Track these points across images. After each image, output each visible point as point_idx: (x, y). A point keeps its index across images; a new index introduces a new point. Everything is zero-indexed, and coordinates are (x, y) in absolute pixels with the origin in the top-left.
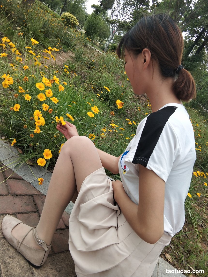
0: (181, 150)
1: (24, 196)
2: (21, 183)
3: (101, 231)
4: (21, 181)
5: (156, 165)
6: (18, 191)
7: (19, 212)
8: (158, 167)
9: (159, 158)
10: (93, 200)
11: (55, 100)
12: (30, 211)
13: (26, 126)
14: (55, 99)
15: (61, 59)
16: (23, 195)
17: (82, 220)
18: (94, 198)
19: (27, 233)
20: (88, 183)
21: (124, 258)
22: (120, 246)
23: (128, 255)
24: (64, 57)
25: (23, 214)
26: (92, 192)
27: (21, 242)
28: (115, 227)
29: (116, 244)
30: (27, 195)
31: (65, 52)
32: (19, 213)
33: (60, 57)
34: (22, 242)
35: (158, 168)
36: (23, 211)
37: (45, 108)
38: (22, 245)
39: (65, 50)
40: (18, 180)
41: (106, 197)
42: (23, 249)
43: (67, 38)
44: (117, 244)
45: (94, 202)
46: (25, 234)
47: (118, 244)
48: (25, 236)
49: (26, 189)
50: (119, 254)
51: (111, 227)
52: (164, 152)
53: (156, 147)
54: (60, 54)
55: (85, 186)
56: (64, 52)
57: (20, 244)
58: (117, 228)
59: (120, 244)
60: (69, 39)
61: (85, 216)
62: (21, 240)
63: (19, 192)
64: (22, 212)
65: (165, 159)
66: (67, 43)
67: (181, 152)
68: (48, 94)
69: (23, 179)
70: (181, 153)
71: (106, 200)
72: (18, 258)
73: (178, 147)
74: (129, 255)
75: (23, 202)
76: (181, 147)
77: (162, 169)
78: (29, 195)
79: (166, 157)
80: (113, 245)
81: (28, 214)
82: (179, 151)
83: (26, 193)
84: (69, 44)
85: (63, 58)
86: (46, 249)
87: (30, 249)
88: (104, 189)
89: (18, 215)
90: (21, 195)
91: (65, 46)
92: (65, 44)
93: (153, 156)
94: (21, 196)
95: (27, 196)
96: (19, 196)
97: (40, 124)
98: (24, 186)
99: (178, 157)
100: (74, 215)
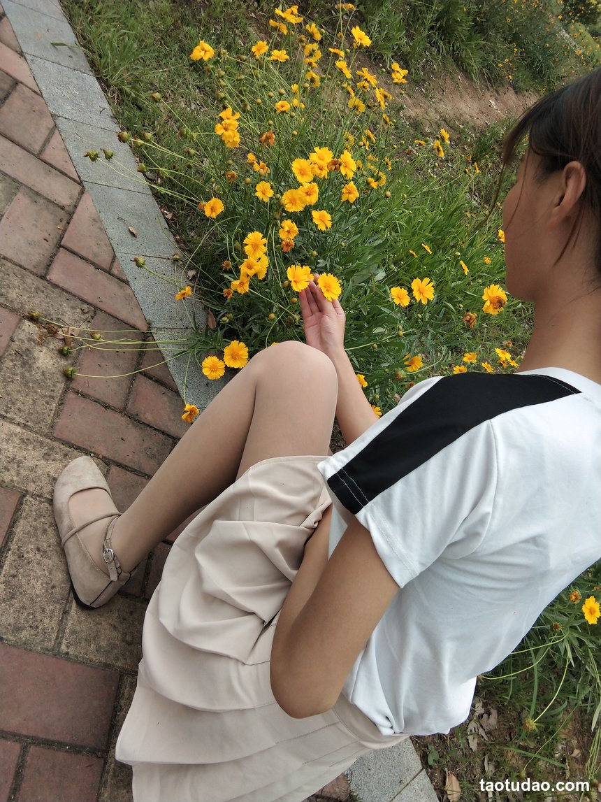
0: (493, 524)
1: (154, 432)
2: (165, 399)
3: (226, 610)
4: (170, 394)
5: (387, 525)
6: (147, 414)
7: (121, 461)
8: (390, 532)
9: (406, 510)
10: (245, 525)
11: (322, 220)
12: (146, 472)
13: (228, 265)
14: (324, 216)
15: (493, 110)
16: (155, 429)
17: (201, 558)
18: (253, 520)
19: (98, 518)
20: (257, 476)
21: (237, 707)
22: (245, 671)
23: (250, 706)
24: (505, 104)
25: (127, 472)
26: (257, 503)
27: (74, 530)
28: (264, 622)
29: (237, 660)
30: (163, 433)
31: (517, 91)
32: (119, 465)
33: (493, 103)
34: (78, 531)
35: (388, 535)
36: (130, 465)
37: (286, 233)
38: (73, 538)
39: (521, 84)
40: (163, 389)
41: (280, 536)
42: (71, 547)
43: (544, 51)
44: (240, 665)
45: (244, 530)
46: (92, 518)
47: (244, 664)
48: (87, 522)
49: (170, 420)
50: (231, 691)
51: (253, 613)
52: (429, 500)
53: (412, 476)
54: (498, 93)
55: (247, 480)
56: (513, 91)
57: (70, 533)
58: (265, 626)
59: (246, 666)
60: (550, 55)
61: (211, 552)
62: (77, 525)
63: (148, 417)
64: (126, 466)
65: (424, 523)
66: (537, 67)
67: (486, 529)
68: (305, 195)
69: (177, 393)
70: (484, 532)
71: (274, 542)
72: (53, 561)
73: (486, 507)
74: (254, 709)
75: (146, 444)
76: (497, 515)
77: (399, 544)
78: (169, 436)
79: (429, 519)
80: (228, 657)
81: (139, 477)
82: (482, 521)
83: (163, 428)
84: (540, 72)
85: (502, 106)
86: (114, 577)
87: (85, 555)
88: (288, 512)
89: (114, 469)
90: (151, 427)
91: (528, 73)
92: (531, 67)
93: (390, 496)
94: (148, 428)
95: (161, 436)
96: (142, 426)
97: (251, 273)
98: (168, 409)
99: (472, 535)
100: (191, 534)
